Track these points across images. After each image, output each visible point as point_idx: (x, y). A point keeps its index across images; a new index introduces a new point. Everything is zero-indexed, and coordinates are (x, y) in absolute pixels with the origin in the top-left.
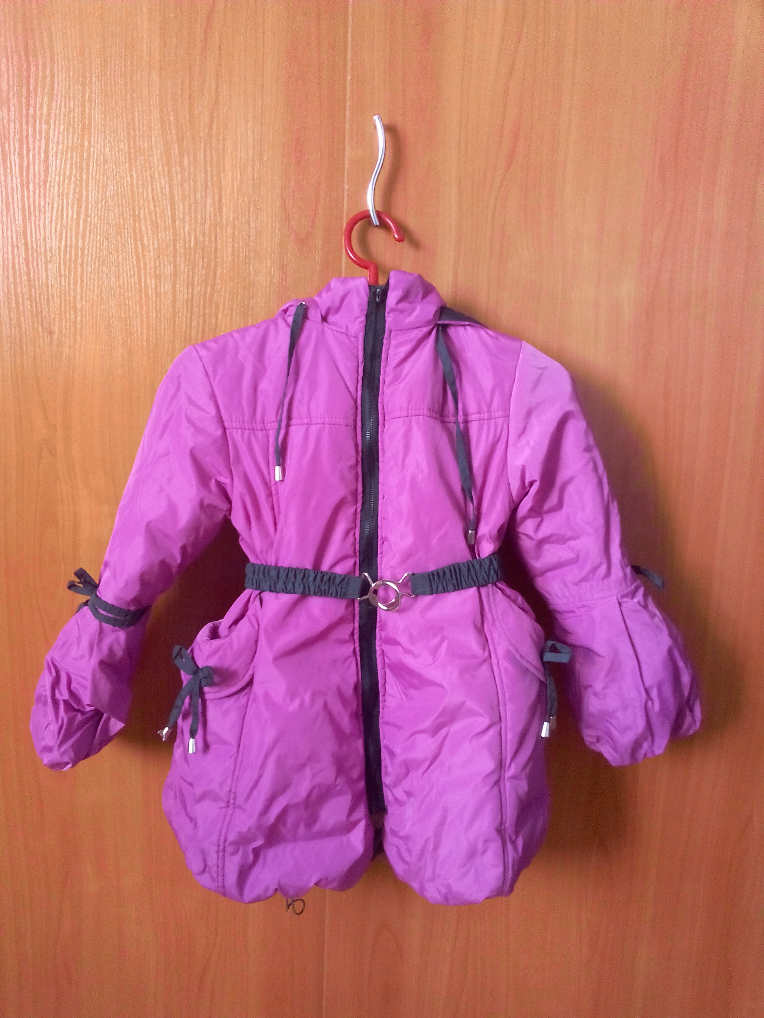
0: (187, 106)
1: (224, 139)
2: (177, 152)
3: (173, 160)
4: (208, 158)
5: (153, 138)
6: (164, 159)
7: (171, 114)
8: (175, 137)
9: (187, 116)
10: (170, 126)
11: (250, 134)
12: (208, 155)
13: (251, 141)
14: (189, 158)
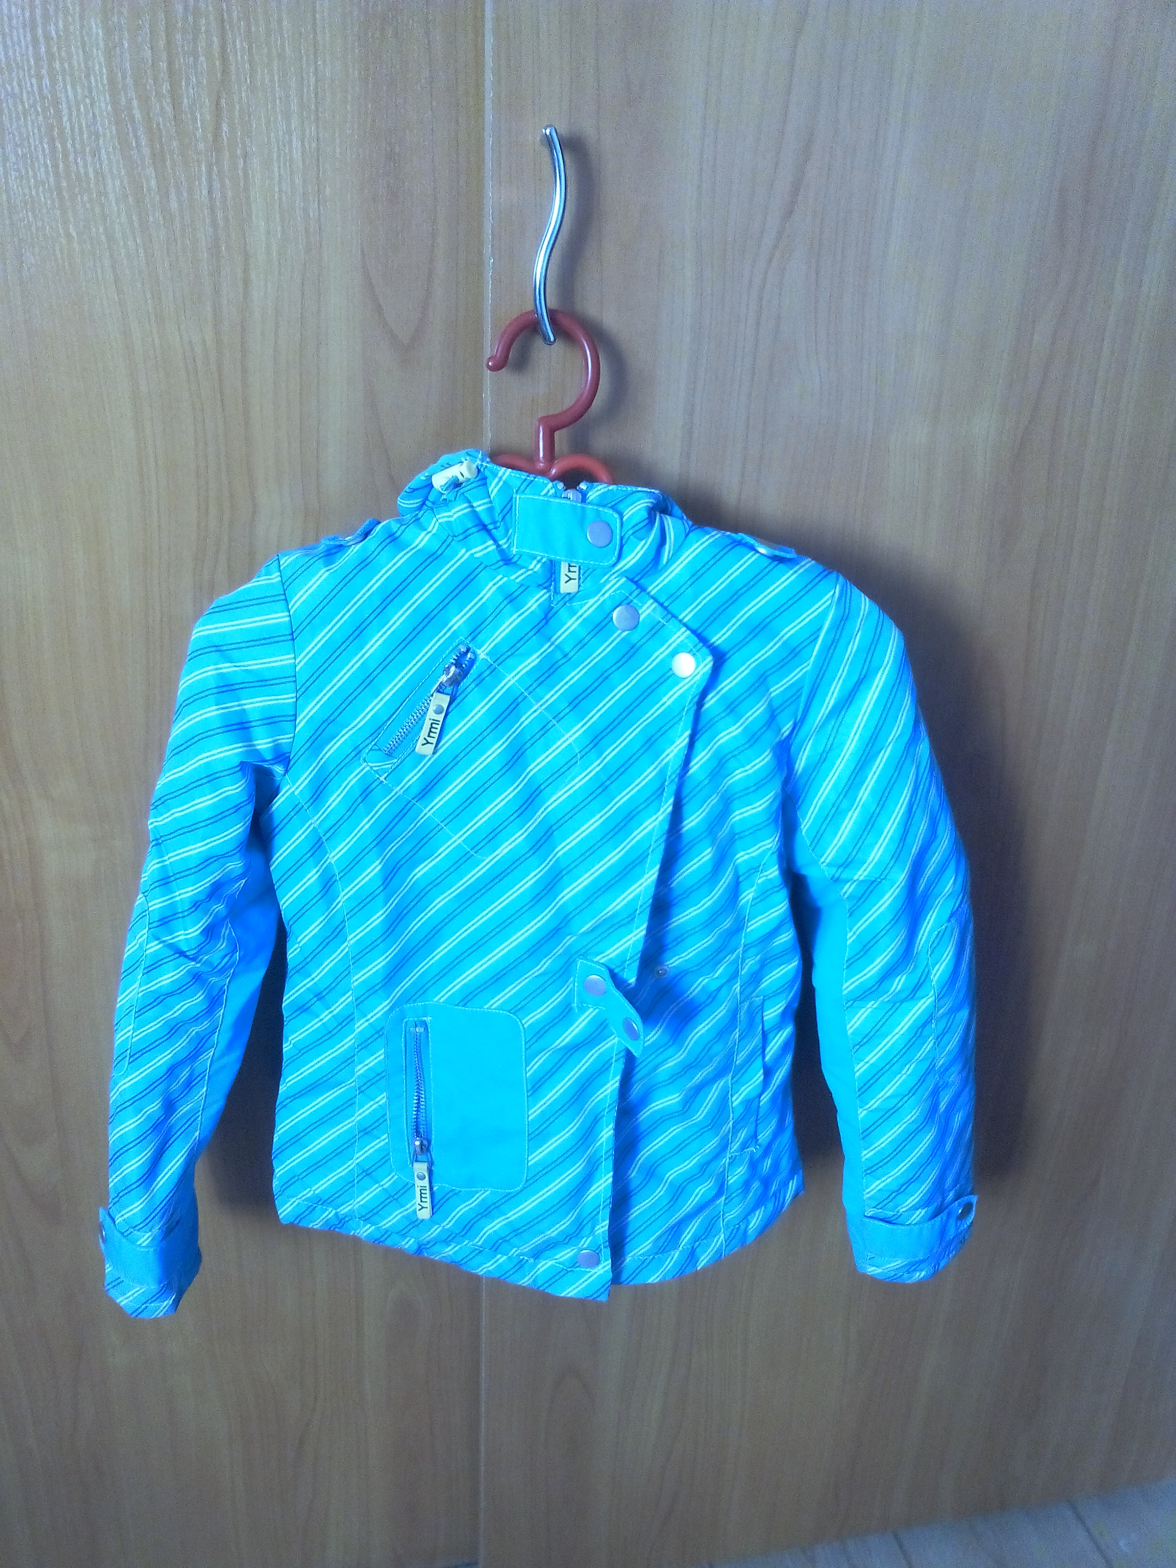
0: (166, 87)
1: (245, 156)
2: (153, 183)
3: (147, 200)
4: (217, 195)
5: (104, 156)
6: (130, 199)
7: (135, 103)
8: (146, 151)
9: (169, 109)
10: (135, 131)
11: (296, 143)
12: (217, 185)
13: (297, 155)
14: (179, 194)
